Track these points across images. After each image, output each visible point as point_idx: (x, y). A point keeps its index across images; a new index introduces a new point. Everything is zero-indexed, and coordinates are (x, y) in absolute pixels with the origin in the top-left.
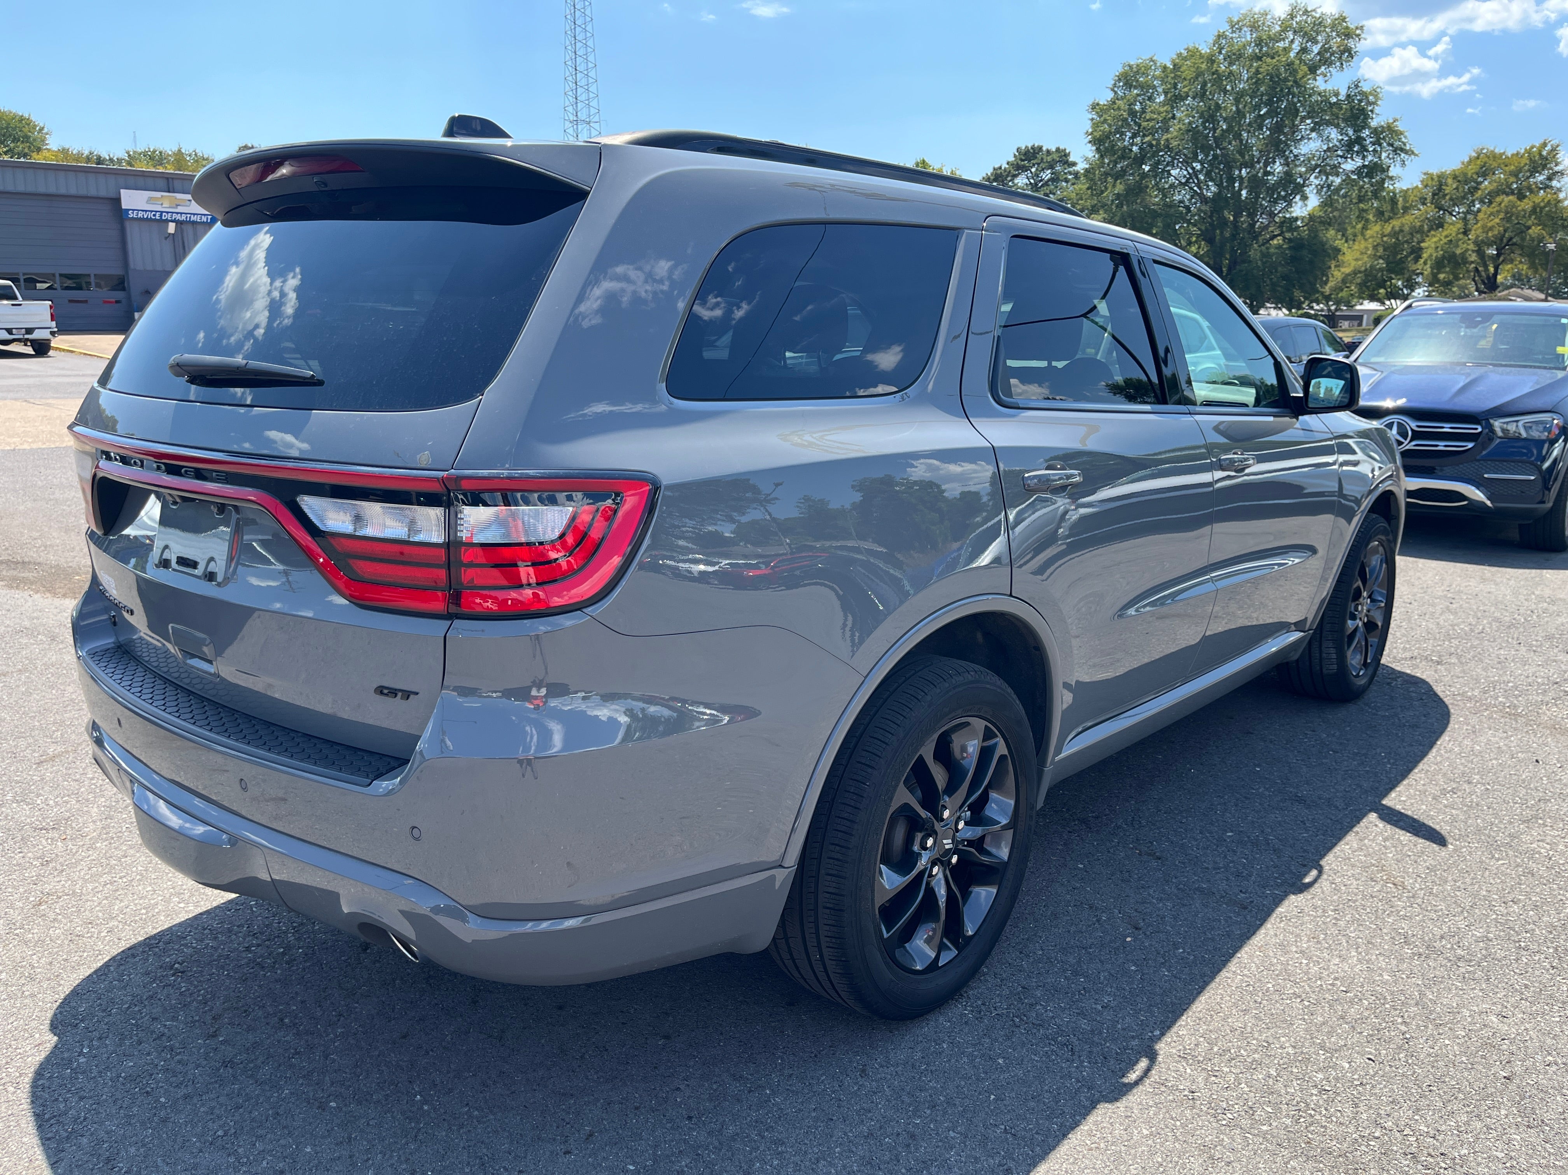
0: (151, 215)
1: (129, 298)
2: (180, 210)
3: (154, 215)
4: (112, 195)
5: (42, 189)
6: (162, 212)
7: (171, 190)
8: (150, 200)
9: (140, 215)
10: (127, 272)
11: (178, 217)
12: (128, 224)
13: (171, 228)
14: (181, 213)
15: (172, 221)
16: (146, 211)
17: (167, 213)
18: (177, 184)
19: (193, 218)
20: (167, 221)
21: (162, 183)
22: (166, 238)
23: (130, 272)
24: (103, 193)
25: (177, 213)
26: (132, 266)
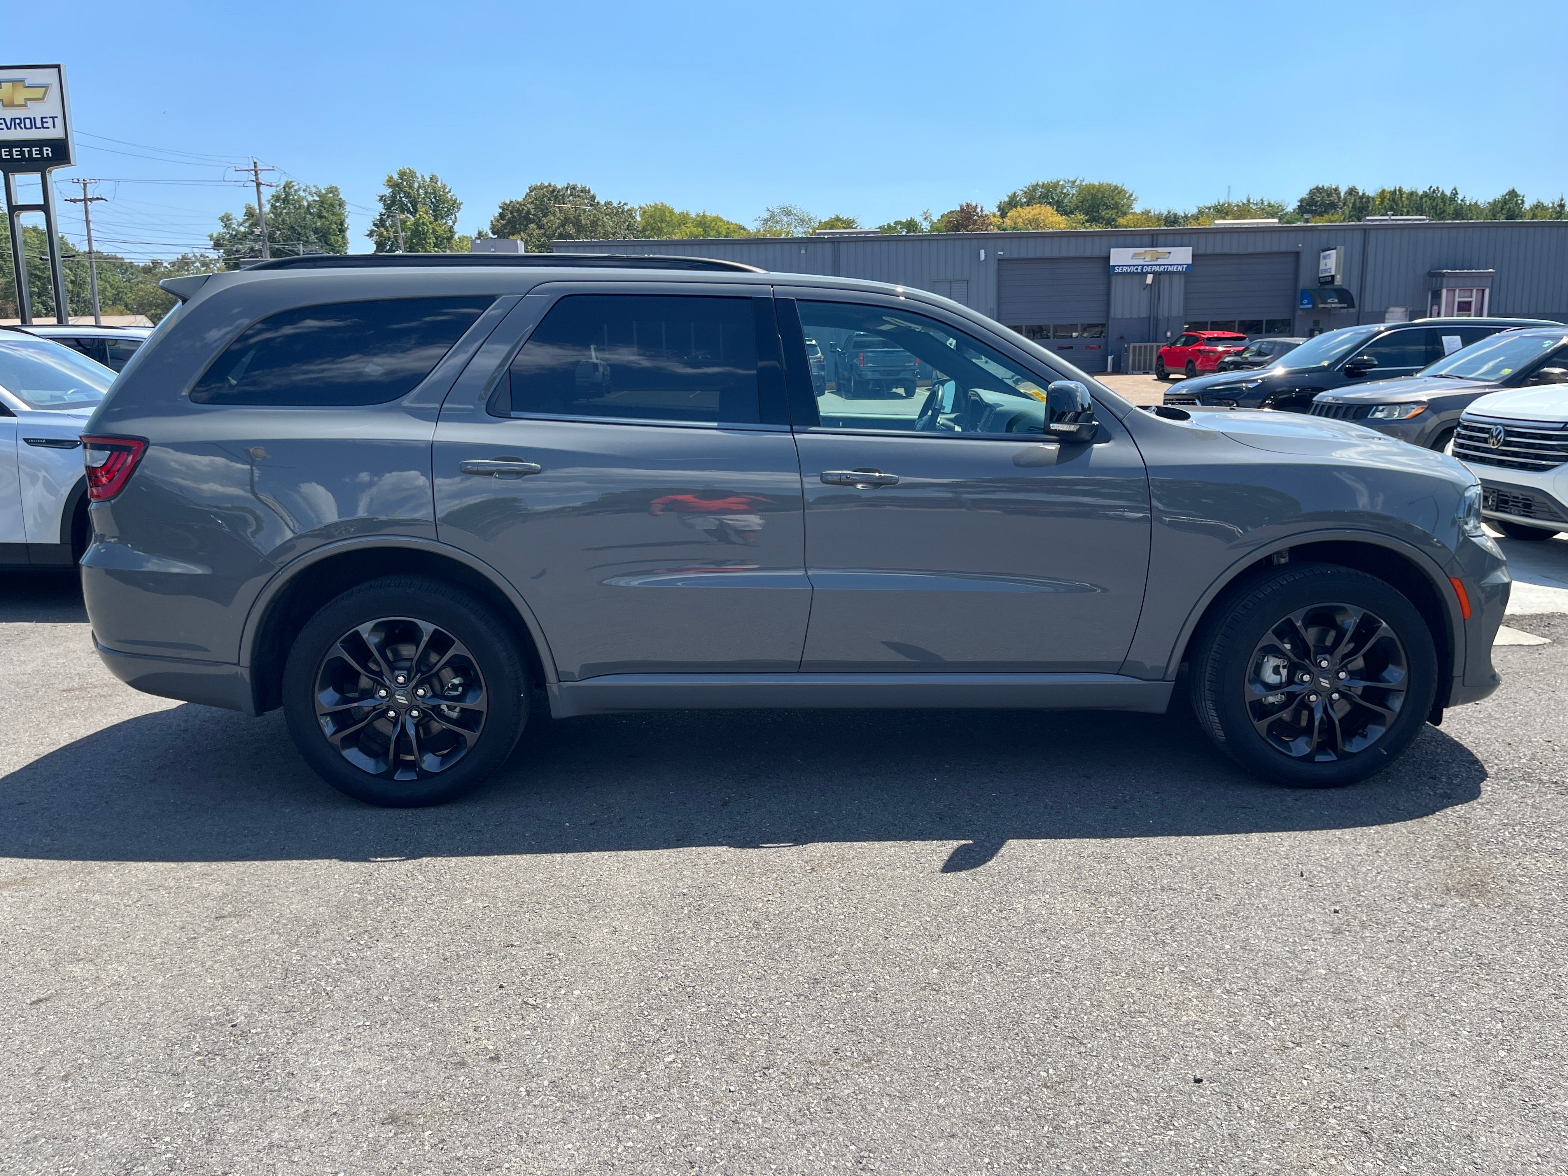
0: (1133, 269)
1: (1106, 344)
2: (1160, 262)
3: (1137, 269)
4: (1105, 254)
5: (1048, 254)
6: (1143, 266)
7: (1154, 245)
8: (1135, 255)
9: (1124, 270)
10: (1108, 321)
11: (1157, 269)
12: (1114, 280)
13: (1149, 279)
14: (1160, 265)
15: (1150, 273)
16: (1130, 266)
17: (1148, 266)
18: (1161, 239)
19: (1170, 269)
20: (1147, 273)
21: (1147, 239)
22: (1144, 289)
23: (1110, 322)
24: (1097, 253)
25: (1156, 265)
26: (1112, 315)
